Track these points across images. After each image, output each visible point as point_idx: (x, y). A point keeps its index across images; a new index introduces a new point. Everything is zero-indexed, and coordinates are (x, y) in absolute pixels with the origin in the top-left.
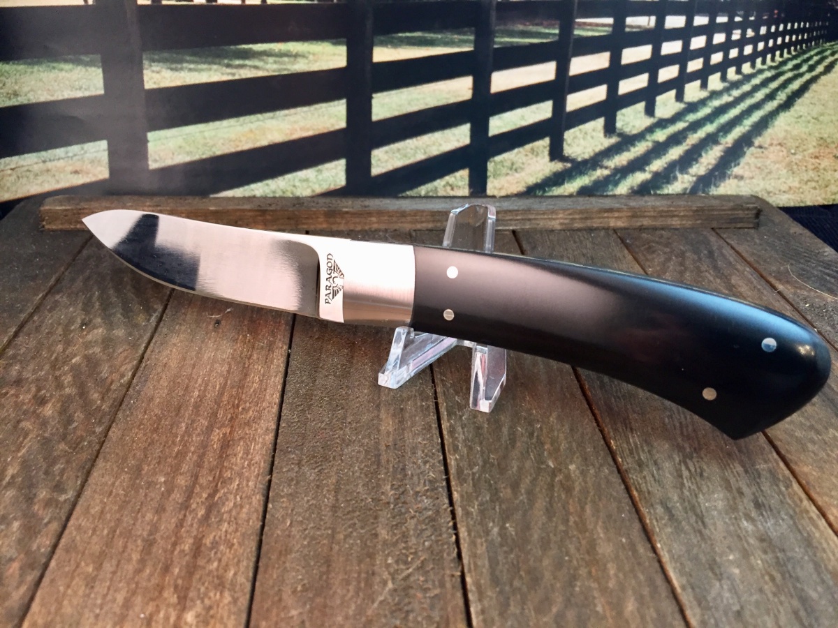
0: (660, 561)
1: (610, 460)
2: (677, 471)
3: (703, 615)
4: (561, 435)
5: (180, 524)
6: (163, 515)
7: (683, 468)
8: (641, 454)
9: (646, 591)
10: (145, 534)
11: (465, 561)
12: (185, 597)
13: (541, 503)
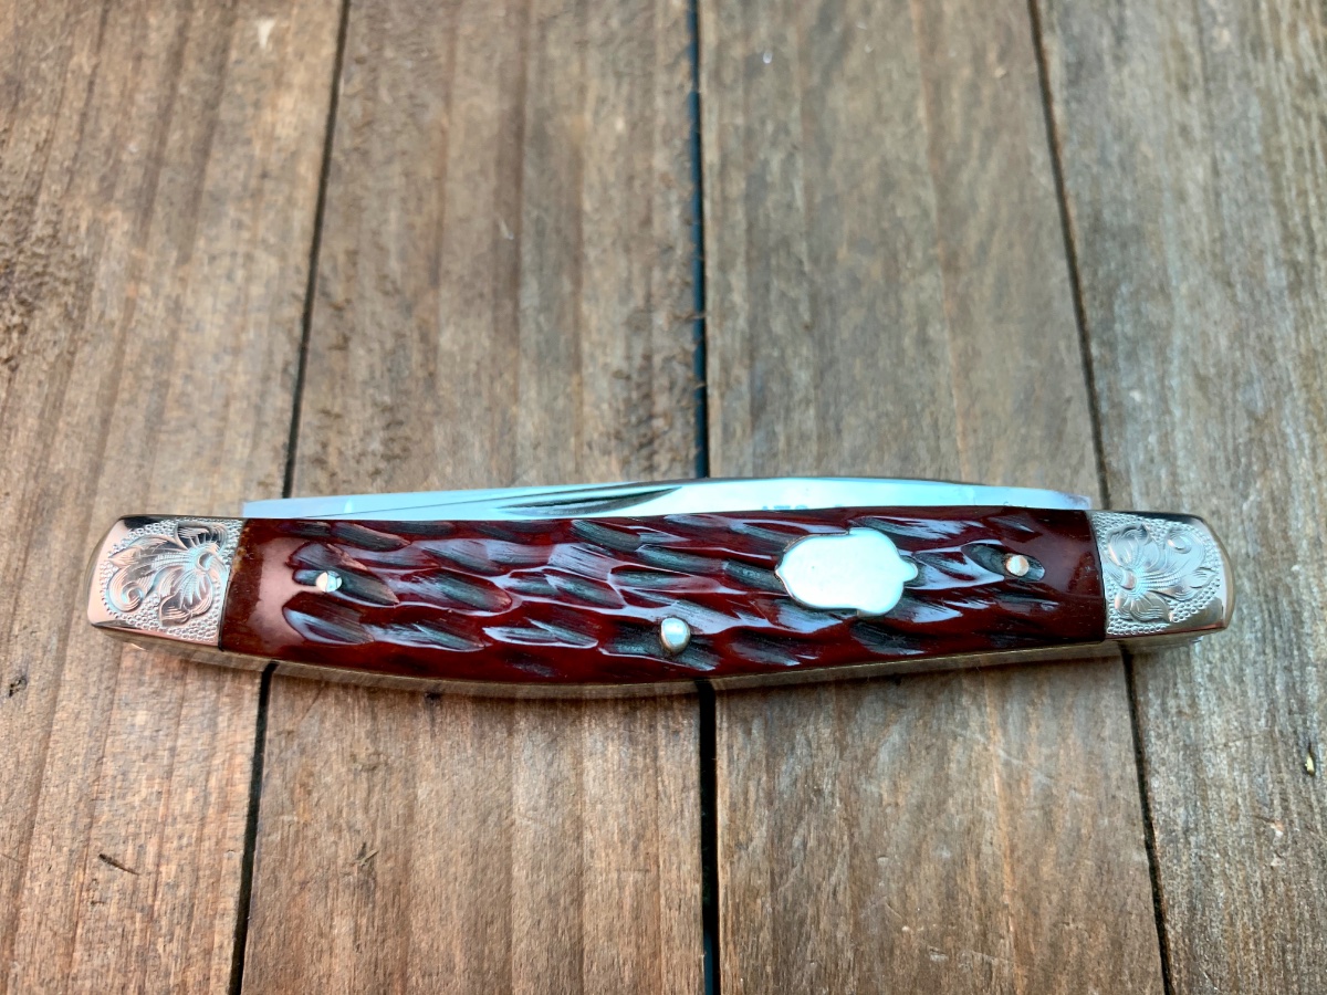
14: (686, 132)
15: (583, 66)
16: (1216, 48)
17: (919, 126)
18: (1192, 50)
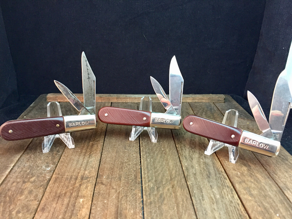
0: (182, 166)
1: (176, 149)
2: (189, 151)
3: (188, 174)
4: (166, 144)
5: (84, 158)
6: (80, 157)
7: (191, 150)
8: (183, 148)
9: (177, 170)
10: (77, 159)
11: (142, 165)
12: (86, 169)
13: (159, 156)
14: (142, 212)
15: (127, 204)
16: (217, 198)
17: (175, 210)
18: (214, 198)
